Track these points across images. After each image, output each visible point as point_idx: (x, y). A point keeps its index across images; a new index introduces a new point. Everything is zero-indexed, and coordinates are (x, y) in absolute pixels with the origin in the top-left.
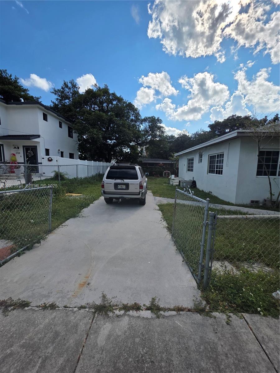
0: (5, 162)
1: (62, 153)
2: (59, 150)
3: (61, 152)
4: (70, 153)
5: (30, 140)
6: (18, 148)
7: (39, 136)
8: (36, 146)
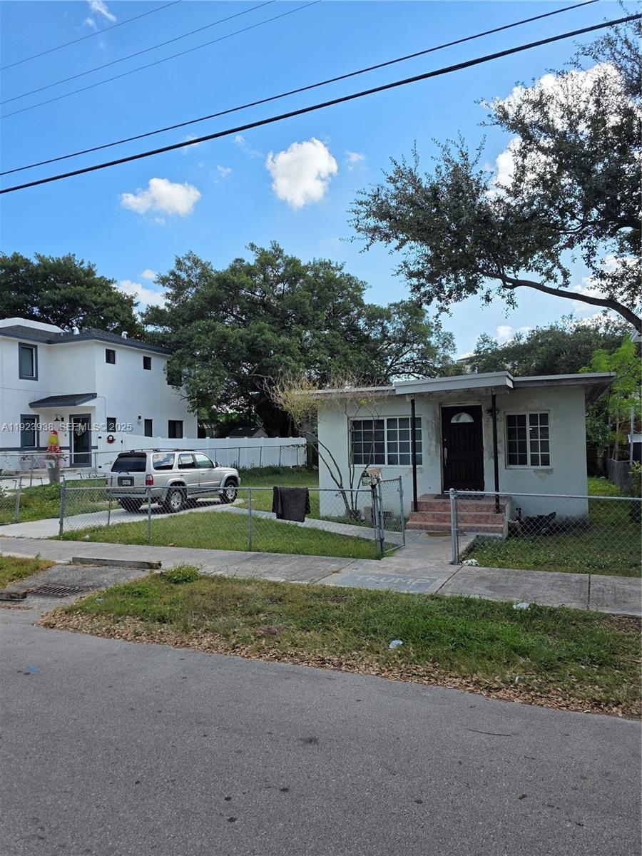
0: (39, 449)
1: (148, 423)
2: (140, 417)
3: (146, 420)
4: (169, 421)
5: (75, 405)
6: (63, 420)
7: (94, 396)
8: (90, 414)
